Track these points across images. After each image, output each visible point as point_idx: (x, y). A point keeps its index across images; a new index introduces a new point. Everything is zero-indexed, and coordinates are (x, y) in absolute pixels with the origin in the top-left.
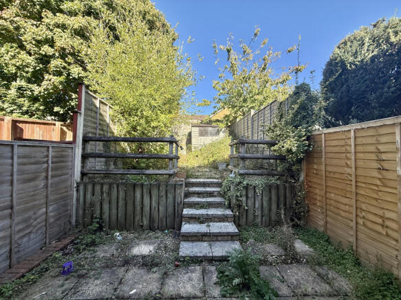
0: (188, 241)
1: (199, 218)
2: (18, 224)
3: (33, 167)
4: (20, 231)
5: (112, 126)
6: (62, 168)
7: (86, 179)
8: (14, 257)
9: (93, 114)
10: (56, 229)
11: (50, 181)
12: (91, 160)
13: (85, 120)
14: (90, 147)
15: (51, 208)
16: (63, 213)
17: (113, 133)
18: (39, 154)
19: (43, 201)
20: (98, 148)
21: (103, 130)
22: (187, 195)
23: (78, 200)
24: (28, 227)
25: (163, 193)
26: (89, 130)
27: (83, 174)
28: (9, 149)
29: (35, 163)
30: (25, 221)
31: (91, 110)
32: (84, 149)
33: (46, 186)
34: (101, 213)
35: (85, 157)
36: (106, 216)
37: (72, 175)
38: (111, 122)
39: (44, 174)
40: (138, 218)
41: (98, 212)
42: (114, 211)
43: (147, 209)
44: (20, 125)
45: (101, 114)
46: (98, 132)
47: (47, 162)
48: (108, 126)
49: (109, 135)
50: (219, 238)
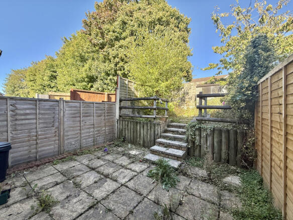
0: (153, 153)
1: (164, 144)
2: (96, 131)
3: (100, 111)
4: (97, 134)
5: (136, 93)
6: (111, 113)
7: (121, 119)
8: (95, 143)
9: (125, 88)
10: (109, 138)
11: (106, 118)
12: (124, 110)
13: (120, 91)
14: (123, 104)
15: (107, 128)
16: (112, 132)
17: (137, 96)
18: (102, 106)
19: (104, 125)
20: (127, 104)
21: (130, 95)
22: (166, 131)
23: (117, 127)
24: (99, 133)
25: (149, 128)
26: (122, 95)
27: (120, 116)
28: (92, 104)
29: (101, 110)
30: (98, 131)
31: (124, 86)
32: (120, 105)
33: (105, 119)
34: (125, 135)
35: (121, 108)
36: (126, 136)
37: (115, 116)
38: (135, 91)
39: (104, 114)
40: (138, 139)
41: (124, 133)
42: (129, 134)
43: (142, 135)
44: (110, 96)
45: (129, 88)
46: (127, 96)
47: (105, 110)
48: (133, 93)
49: (134, 97)
50: (170, 157)
